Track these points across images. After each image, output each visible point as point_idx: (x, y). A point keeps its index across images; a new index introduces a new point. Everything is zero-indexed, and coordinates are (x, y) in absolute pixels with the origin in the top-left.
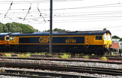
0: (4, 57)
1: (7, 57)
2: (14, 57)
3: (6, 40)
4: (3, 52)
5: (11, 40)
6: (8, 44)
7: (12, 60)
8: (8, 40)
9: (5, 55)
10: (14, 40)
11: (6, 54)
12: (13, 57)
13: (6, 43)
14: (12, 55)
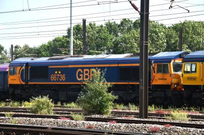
0: (169, 120)
1: (178, 122)
2: (198, 123)
3: (173, 72)
4: (166, 107)
5: (187, 72)
6: (178, 84)
7: (192, 129)
8: (180, 73)
9: (172, 116)
10: (195, 71)
11: (172, 113)
12: (193, 123)
13: (174, 81)
14: (192, 117)
